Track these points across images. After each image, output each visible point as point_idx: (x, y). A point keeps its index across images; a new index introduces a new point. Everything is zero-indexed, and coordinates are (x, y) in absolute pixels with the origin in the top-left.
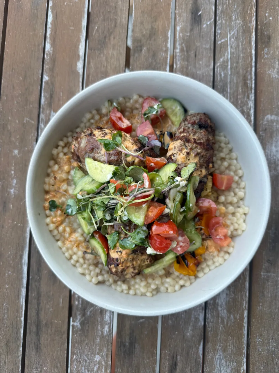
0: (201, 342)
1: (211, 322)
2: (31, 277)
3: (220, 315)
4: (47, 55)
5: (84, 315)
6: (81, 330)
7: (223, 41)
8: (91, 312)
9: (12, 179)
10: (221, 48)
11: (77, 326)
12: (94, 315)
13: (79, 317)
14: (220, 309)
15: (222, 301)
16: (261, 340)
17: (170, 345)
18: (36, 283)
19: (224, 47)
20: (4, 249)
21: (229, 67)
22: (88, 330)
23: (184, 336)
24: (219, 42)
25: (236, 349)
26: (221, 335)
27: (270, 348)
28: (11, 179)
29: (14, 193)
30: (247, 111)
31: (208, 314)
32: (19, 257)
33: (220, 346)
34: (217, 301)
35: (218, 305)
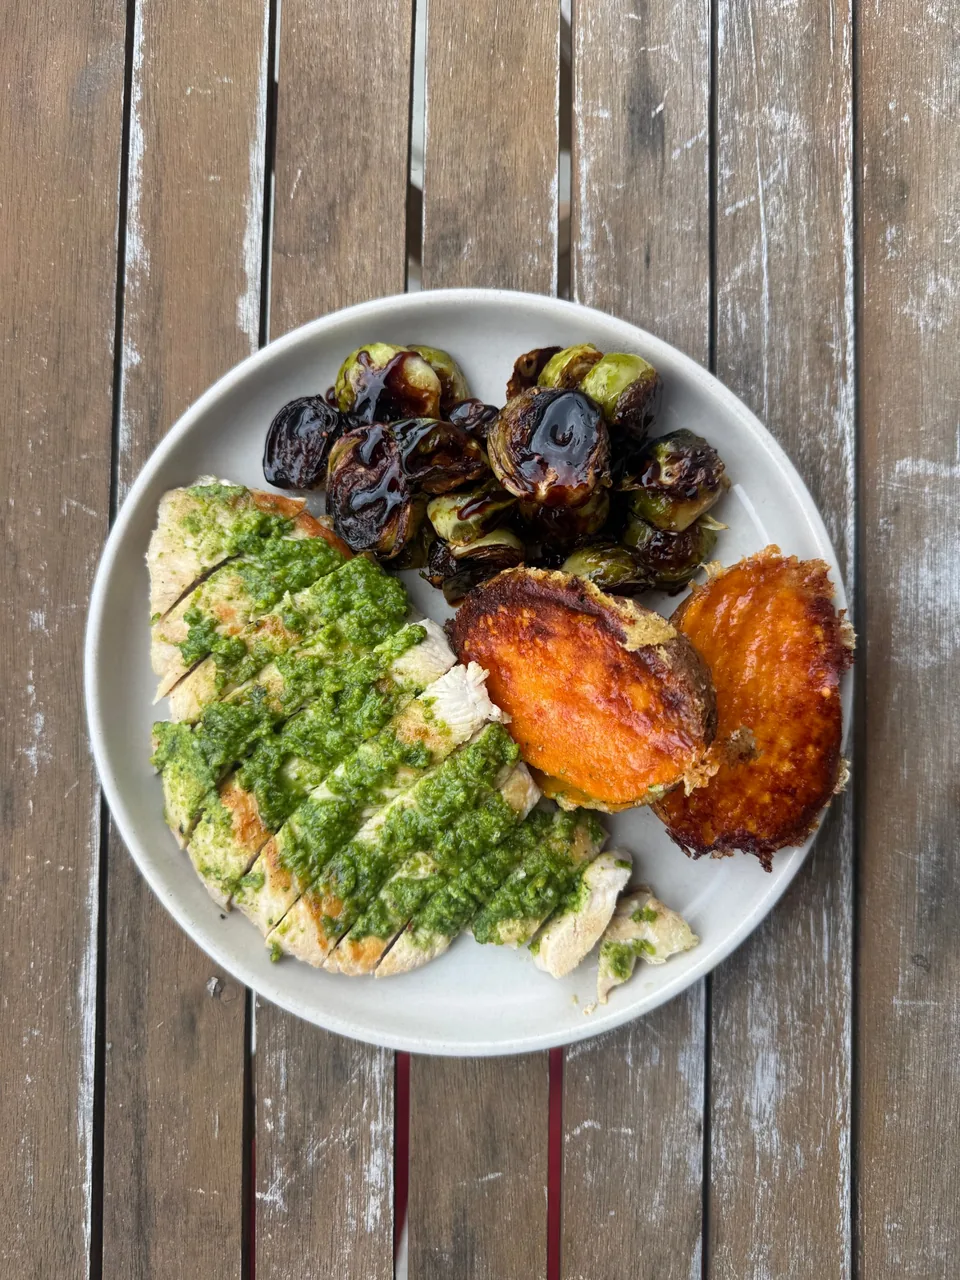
0: (694, 1240)
1: (729, 1174)
2: (108, 1046)
3: (758, 1148)
4: (132, 275)
5: (295, 1166)
6: (286, 1218)
7: (740, 204)
8: (319, 1154)
9: (31, 713)
10: (734, 230)
11: (275, 1203)
12: (328, 1163)
13: (279, 1174)
14: (755, 1126)
15: (764, 1101)
16: (900, 1227)
17: (591, 1257)
18: (129, 1065)
19: (746, 227)
20: (12, 953)
21: (765, 295)
22: (311, 1216)
23: (638, 1225)
24: (729, 211)
25: (815, 1260)
26: (763, 1215)
27: (929, 1251)
28: (26, 713)
29: (40, 759)
30: (830, 447)
31: (718, 1147)
32: (66, 979)
33: (760, 1252)
34: (747, 1098)
35: (748, 1114)
